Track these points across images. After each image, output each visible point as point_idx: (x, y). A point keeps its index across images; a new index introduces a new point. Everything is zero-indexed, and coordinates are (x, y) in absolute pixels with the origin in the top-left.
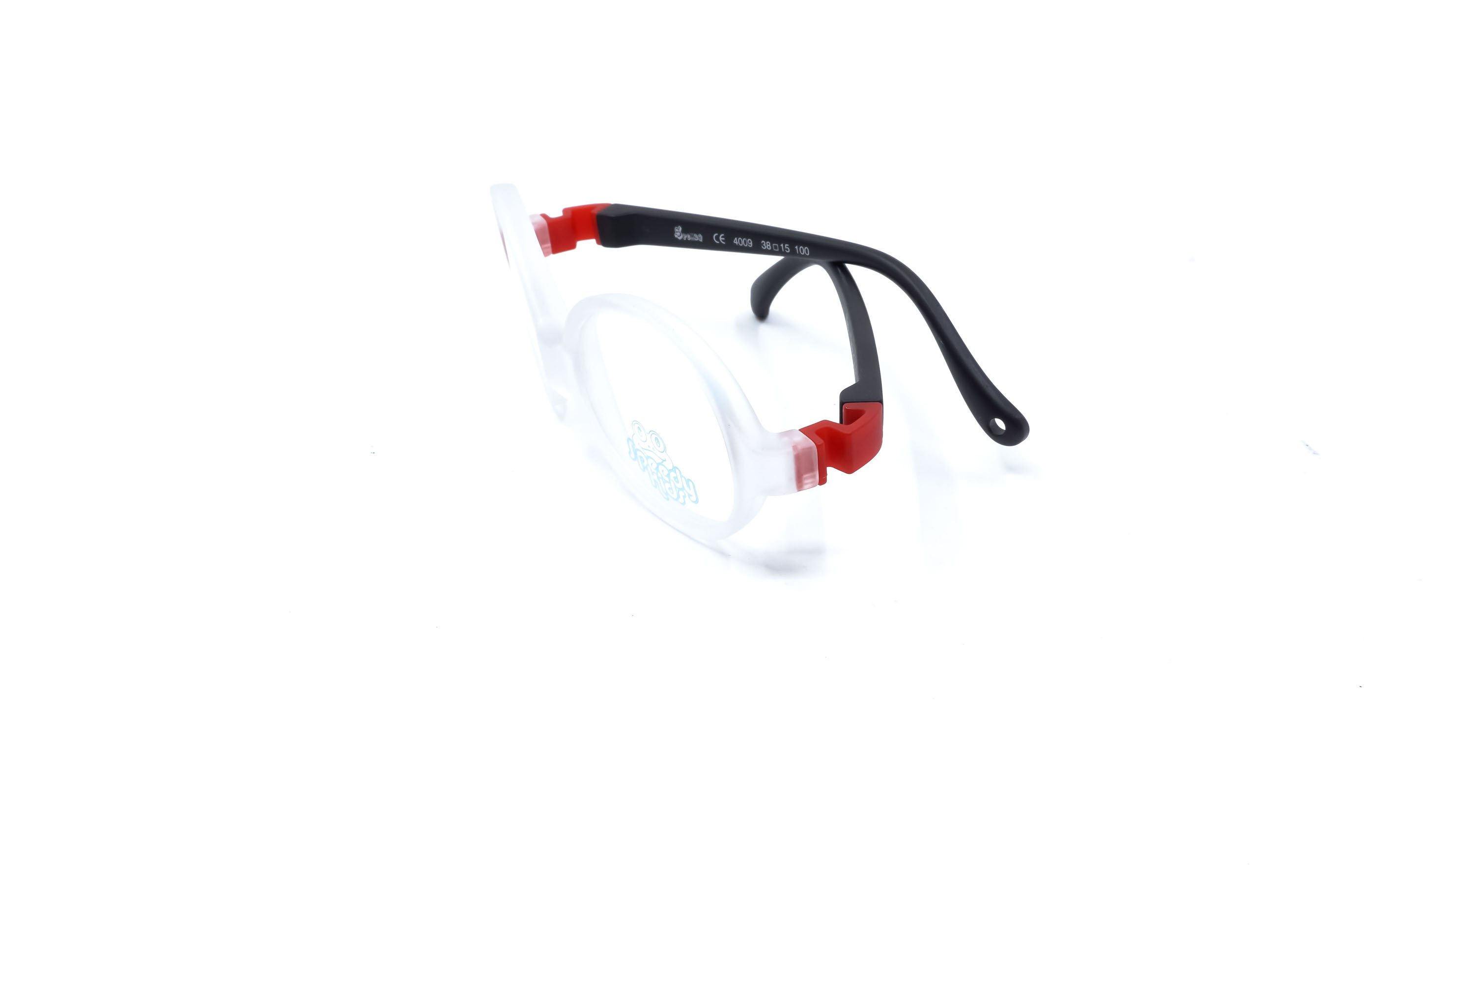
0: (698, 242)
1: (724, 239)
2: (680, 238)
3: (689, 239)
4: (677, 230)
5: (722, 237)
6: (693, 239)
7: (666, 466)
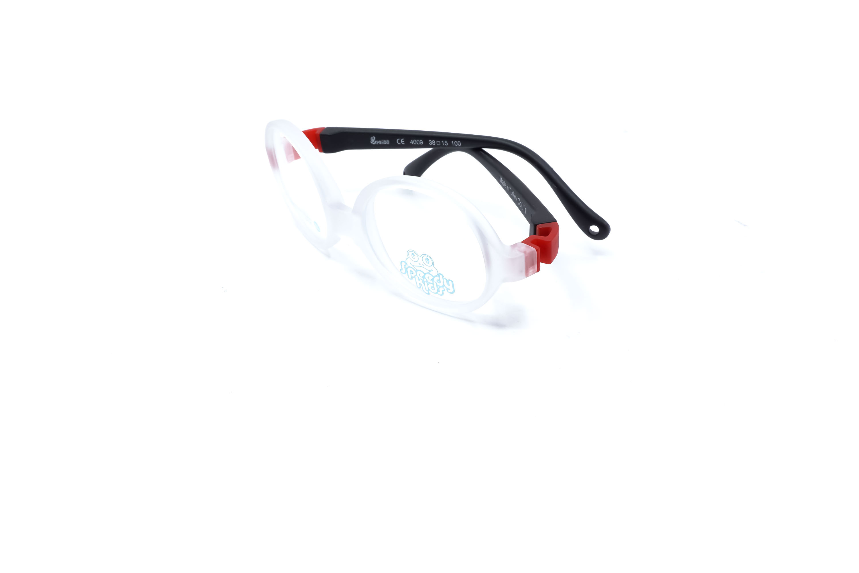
0: (387, 145)
1: (404, 141)
2: (374, 144)
3: (380, 144)
4: (372, 139)
5: (403, 140)
6: (383, 143)
7: (432, 274)
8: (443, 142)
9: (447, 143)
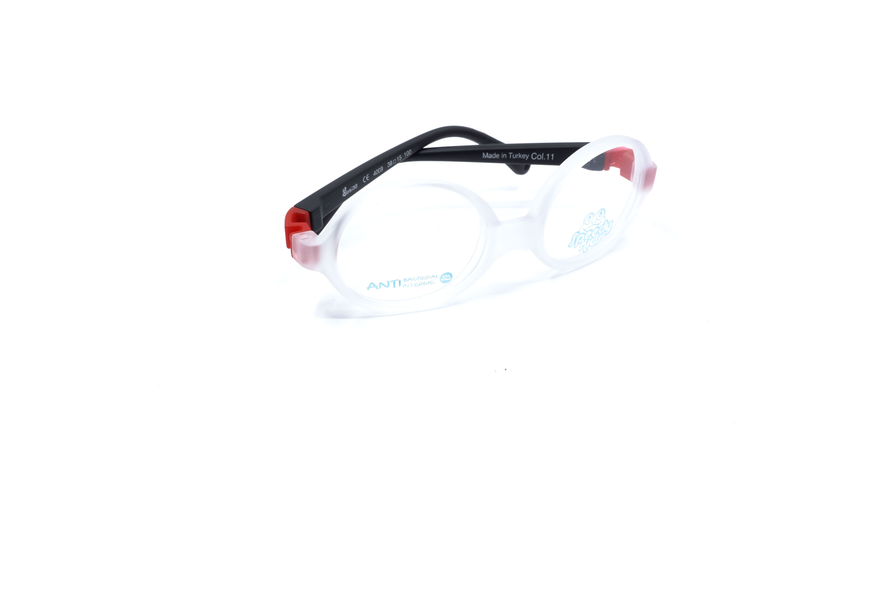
0: (356, 188)
1: (368, 177)
2: (346, 194)
3: (350, 191)
4: (344, 191)
6: (352, 190)
7: (599, 226)
8: (398, 158)
9: (401, 157)
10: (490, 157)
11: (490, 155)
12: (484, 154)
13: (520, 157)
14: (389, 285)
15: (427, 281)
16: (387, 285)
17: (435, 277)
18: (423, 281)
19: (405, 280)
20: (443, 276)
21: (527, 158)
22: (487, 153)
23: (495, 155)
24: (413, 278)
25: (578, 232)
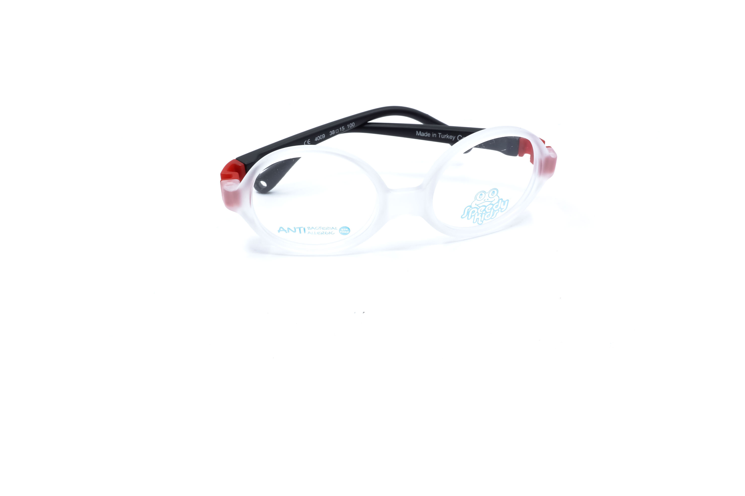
1: (310, 141)
7: (493, 203)
8: (340, 128)
9: (344, 128)
10: (423, 135)
11: (423, 134)
12: (417, 132)
13: (448, 138)
14: (295, 231)
15: (328, 231)
16: (294, 231)
17: (334, 229)
18: (325, 231)
19: (309, 228)
20: (342, 229)
21: (454, 139)
22: (420, 132)
23: (427, 134)
24: (316, 228)
25: (471, 206)
